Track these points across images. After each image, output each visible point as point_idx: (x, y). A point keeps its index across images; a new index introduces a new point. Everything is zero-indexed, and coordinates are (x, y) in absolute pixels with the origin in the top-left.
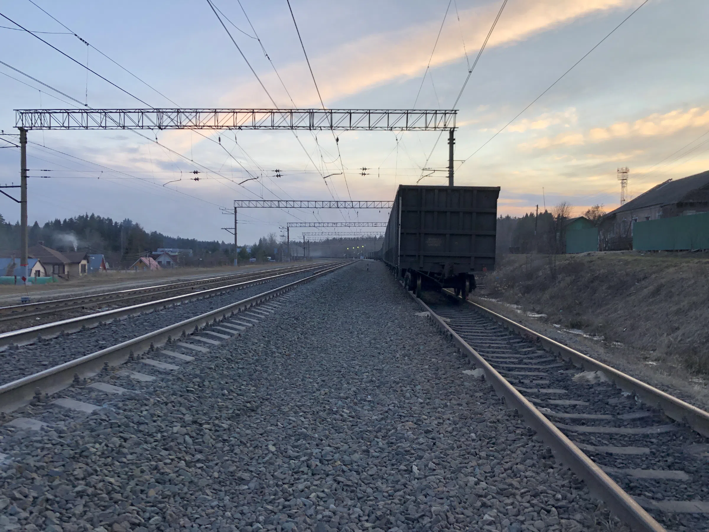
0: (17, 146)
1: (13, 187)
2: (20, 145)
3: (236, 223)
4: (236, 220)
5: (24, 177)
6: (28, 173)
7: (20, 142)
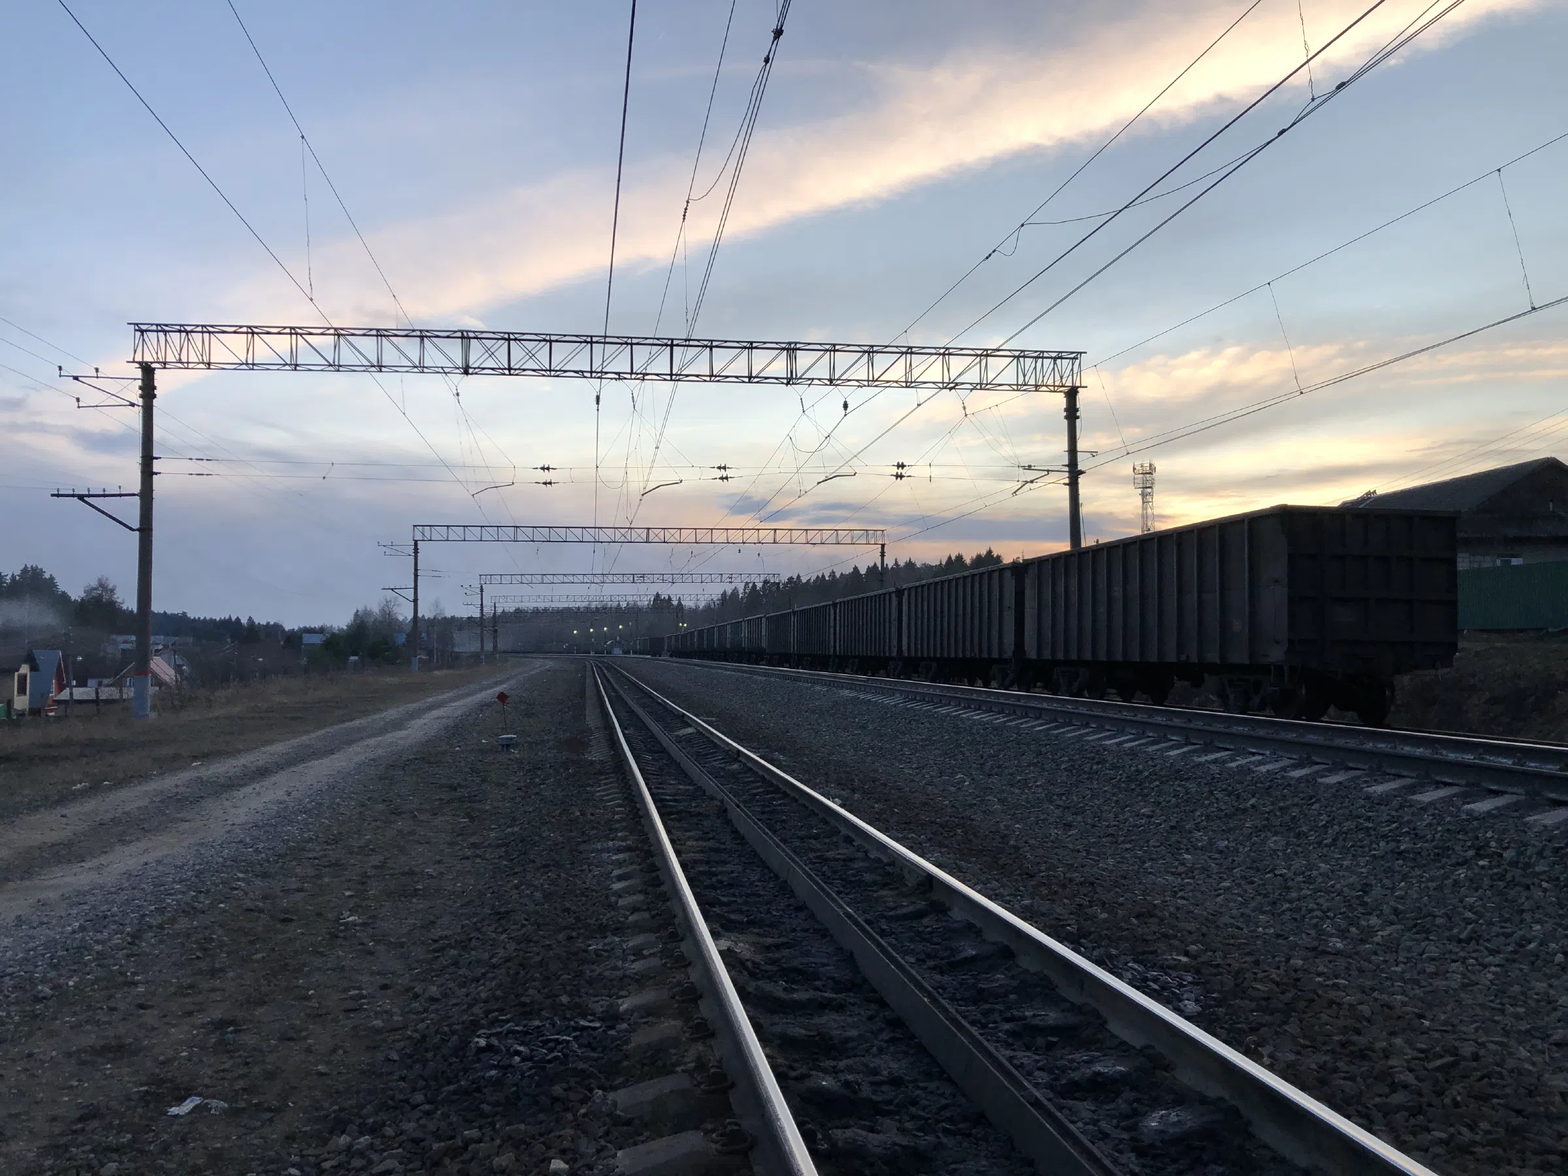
0: (133, 405)
1: (120, 495)
2: (140, 402)
3: (416, 576)
4: (416, 570)
5: (148, 473)
6: (157, 466)
7: (141, 396)
